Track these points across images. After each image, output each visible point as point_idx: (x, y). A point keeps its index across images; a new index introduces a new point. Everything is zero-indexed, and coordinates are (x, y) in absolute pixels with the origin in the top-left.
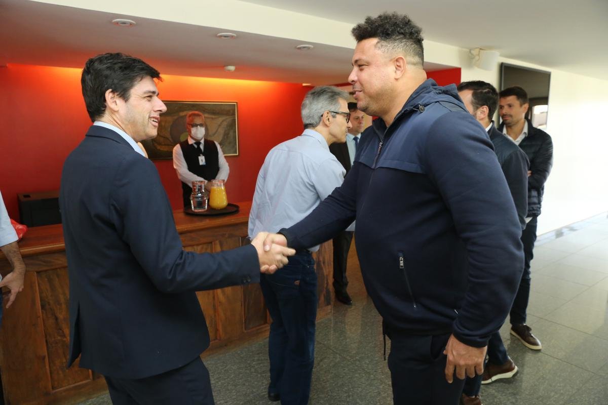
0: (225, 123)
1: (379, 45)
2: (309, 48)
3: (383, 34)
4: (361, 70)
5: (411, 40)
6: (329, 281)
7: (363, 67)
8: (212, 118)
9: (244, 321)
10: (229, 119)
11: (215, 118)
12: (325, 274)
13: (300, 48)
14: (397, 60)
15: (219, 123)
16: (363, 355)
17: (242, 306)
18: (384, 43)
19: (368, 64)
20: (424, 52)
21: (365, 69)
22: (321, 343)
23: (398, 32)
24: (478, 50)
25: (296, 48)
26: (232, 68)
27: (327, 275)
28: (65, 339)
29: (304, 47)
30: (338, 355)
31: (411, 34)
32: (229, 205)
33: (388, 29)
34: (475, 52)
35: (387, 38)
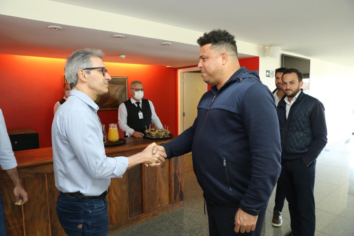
0: (120, 90)
1: (212, 47)
2: (169, 45)
3: (214, 41)
4: (204, 61)
5: (229, 43)
6: (182, 186)
7: (205, 59)
8: (112, 86)
9: (129, 212)
10: (122, 87)
11: (114, 86)
12: (179, 181)
13: (163, 45)
14: (223, 55)
15: (116, 89)
16: (203, 233)
17: (127, 202)
18: (215, 46)
19: (208, 58)
20: (237, 48)
21: (206, 61)
22: (177, 226)
23: (222, 40)
24: (268, 46)
25: (161, 44)
26: (124, 56)
27: (181, 182)
28: (9, 228)
29: (166, 44)
30: (187, 233)
31: (229, 39)
32: (120, 139)
33: (216, 39)
34: (267, 48)
35: (216, 43)
